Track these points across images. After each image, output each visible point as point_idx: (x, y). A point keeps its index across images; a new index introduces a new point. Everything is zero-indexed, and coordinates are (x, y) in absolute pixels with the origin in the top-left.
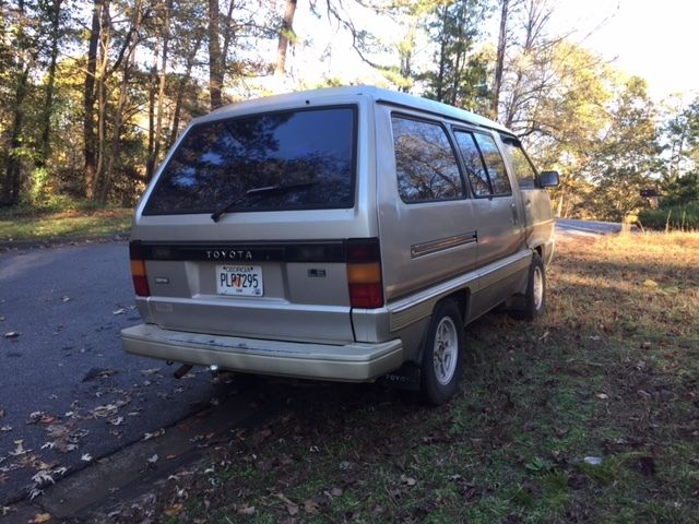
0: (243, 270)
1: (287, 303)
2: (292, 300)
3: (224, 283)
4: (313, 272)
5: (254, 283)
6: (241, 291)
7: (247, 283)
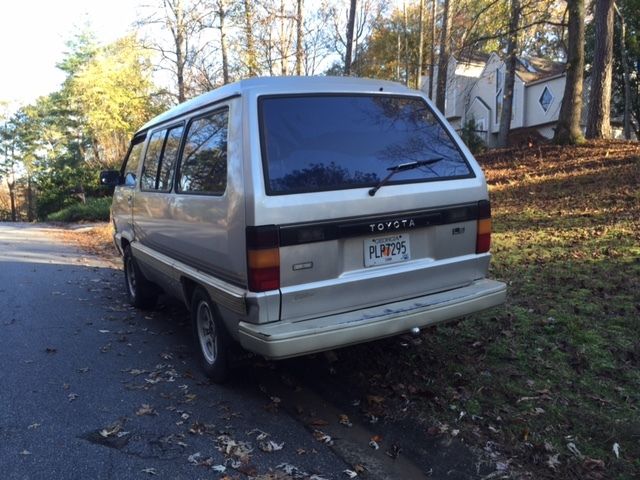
0: (392, 239)
1: (432, 260)
2: (437, 257)
3: (373, 255)
4: (457, 230)
5: (402, 250)
6: (390, 259)
7: (396, 251)
